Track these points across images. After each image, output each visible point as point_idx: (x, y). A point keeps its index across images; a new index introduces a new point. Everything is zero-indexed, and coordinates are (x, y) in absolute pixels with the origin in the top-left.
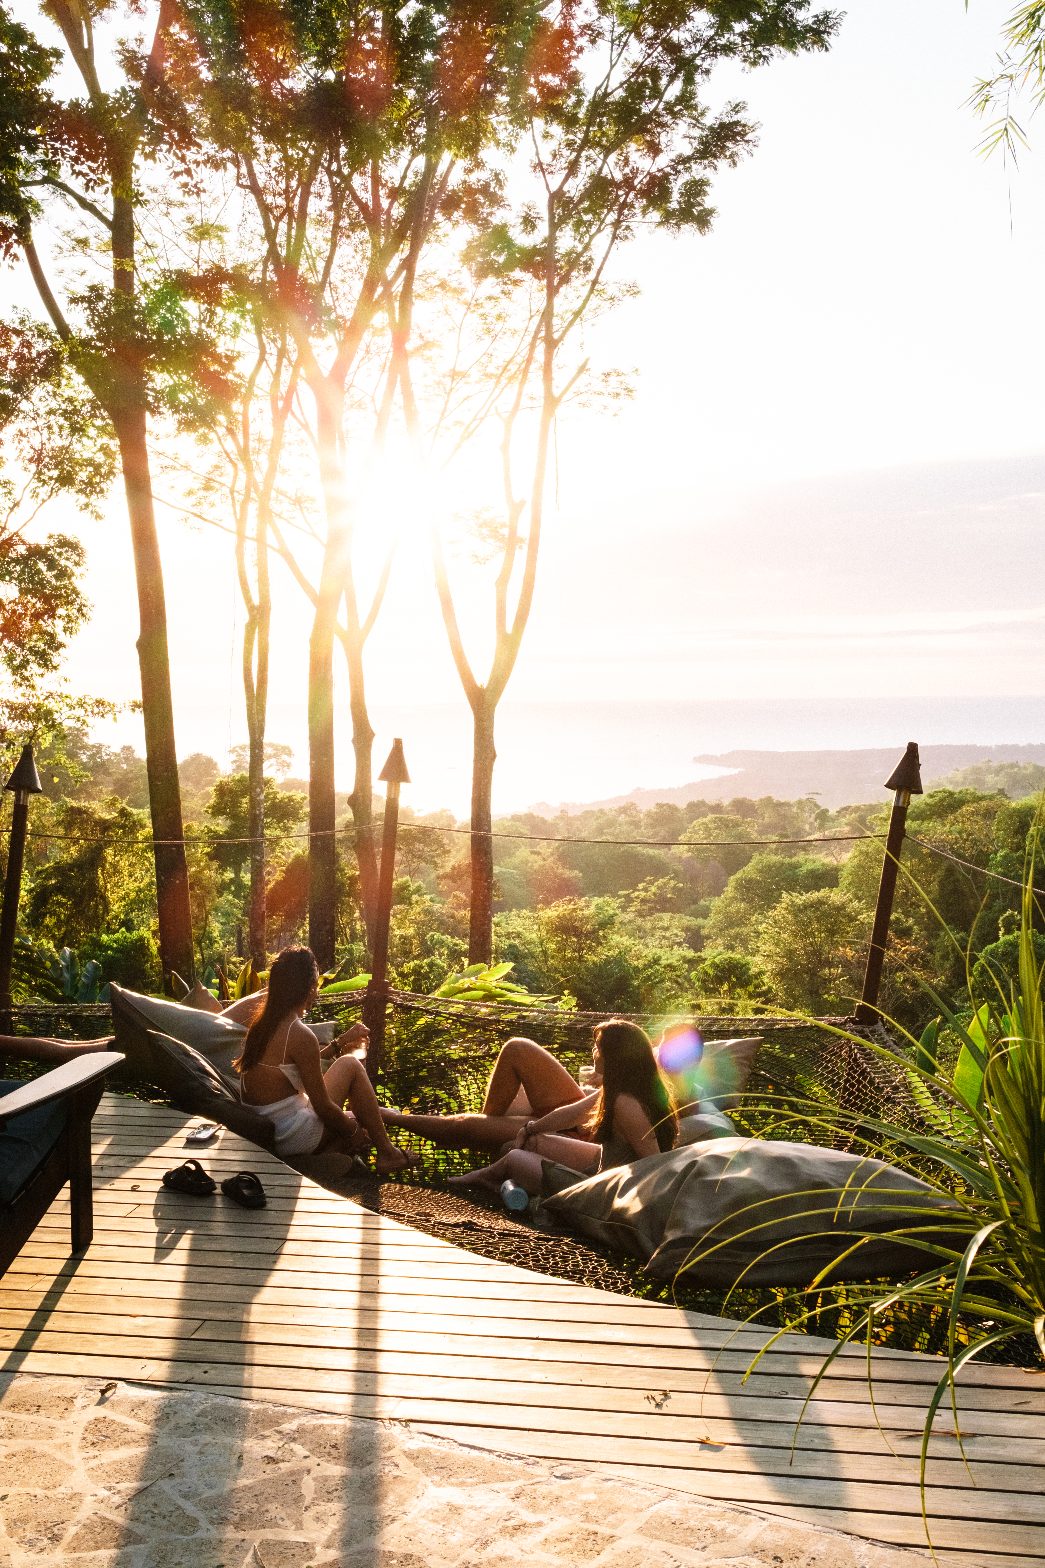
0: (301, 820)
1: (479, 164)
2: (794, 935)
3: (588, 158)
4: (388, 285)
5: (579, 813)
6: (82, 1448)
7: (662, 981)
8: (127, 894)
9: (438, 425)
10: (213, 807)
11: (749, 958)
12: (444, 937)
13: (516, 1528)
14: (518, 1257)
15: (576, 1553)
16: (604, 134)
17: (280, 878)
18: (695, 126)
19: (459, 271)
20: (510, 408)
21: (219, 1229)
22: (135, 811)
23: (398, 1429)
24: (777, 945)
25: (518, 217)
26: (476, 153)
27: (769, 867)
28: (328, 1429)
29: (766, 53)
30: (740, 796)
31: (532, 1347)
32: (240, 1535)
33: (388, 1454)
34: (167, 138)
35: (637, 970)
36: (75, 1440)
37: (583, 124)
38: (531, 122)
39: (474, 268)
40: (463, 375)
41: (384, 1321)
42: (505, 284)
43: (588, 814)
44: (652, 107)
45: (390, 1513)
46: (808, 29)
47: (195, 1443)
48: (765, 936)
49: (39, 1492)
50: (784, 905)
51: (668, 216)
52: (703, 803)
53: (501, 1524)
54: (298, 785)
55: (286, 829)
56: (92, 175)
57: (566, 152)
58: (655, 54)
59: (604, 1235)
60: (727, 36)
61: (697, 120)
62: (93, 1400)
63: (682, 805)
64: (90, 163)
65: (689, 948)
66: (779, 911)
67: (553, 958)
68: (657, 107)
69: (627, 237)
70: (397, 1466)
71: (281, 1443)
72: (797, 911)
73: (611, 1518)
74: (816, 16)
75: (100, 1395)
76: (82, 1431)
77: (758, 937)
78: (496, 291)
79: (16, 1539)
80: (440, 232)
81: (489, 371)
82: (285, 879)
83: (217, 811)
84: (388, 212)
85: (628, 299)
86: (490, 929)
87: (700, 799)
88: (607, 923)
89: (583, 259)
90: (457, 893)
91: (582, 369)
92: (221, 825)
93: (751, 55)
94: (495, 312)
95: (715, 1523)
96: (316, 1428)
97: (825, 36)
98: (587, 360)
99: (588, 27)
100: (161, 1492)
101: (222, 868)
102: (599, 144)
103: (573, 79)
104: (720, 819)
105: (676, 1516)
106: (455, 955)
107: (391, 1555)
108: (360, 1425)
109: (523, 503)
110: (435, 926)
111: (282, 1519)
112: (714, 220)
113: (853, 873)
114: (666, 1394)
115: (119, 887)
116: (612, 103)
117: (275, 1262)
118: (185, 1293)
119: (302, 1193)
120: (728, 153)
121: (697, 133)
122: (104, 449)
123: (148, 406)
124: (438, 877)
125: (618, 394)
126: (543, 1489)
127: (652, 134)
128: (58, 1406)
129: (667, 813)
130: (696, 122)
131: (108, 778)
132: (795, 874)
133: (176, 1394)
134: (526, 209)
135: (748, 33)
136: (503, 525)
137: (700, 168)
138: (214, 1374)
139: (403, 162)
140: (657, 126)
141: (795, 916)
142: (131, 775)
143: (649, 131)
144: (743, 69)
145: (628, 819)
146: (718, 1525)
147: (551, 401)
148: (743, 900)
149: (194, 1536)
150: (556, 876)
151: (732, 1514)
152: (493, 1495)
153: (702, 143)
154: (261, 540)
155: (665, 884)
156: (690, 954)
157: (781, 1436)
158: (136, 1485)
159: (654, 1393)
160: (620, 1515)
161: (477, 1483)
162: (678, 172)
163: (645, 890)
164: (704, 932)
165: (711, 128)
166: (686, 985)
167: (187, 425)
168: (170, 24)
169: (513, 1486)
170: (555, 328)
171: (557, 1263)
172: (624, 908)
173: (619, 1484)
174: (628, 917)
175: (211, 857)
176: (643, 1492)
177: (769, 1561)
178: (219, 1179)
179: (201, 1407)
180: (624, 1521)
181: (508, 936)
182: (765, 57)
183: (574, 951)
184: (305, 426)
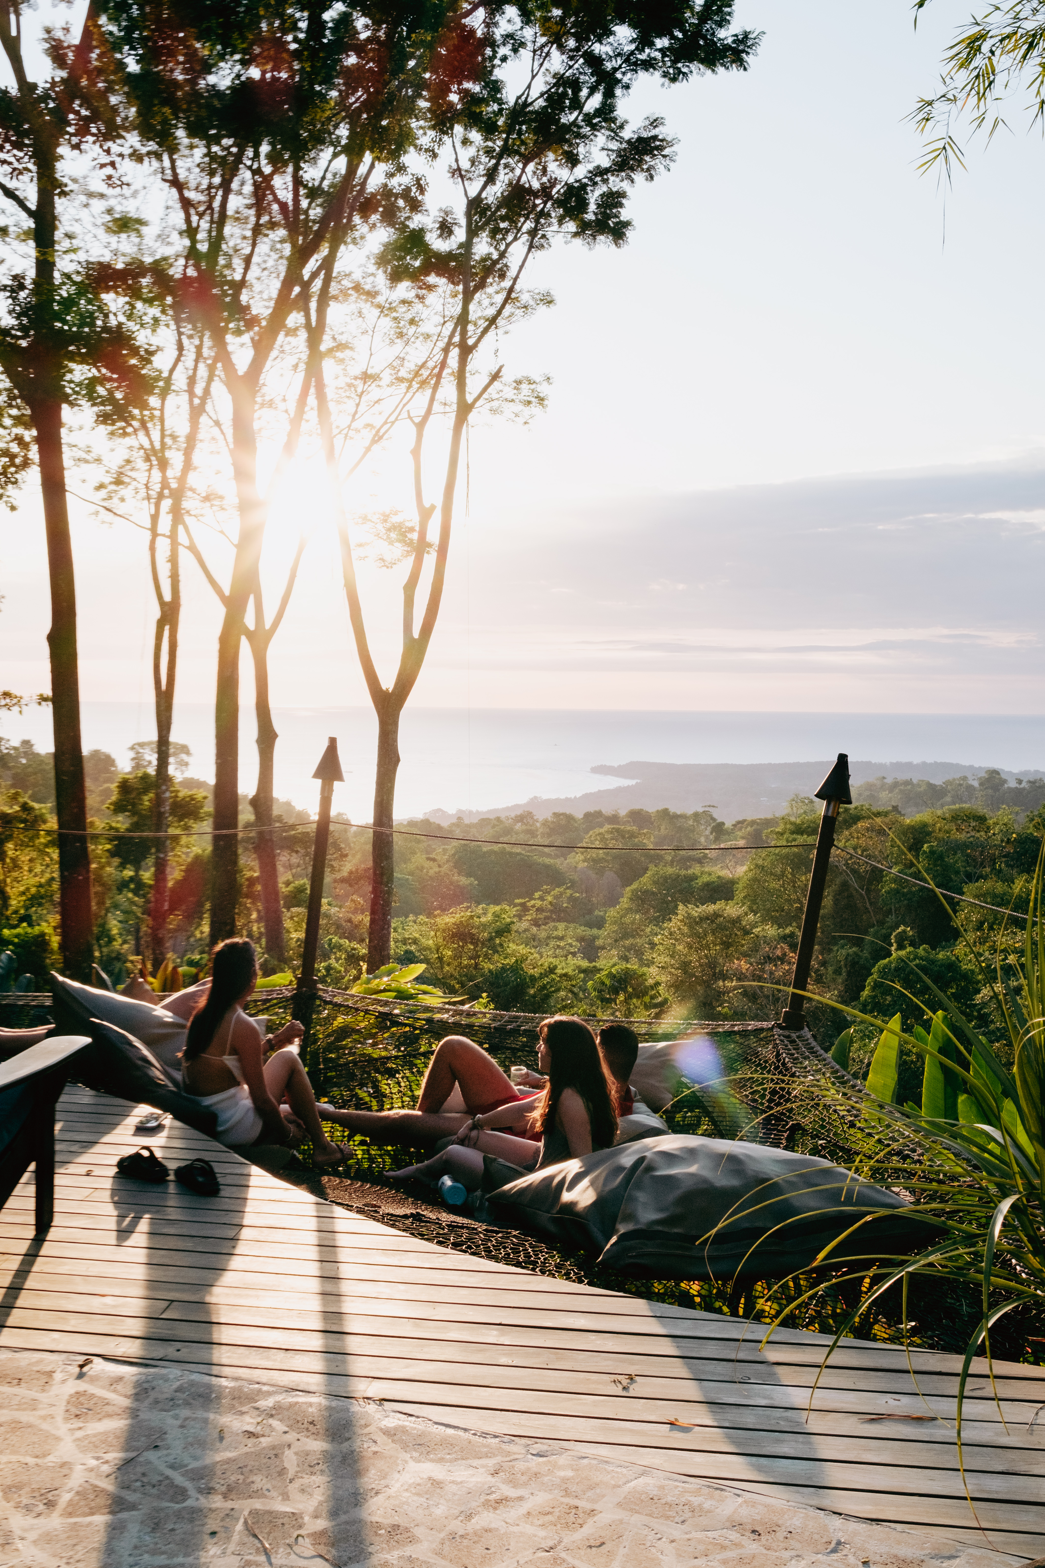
0: (202, 819)
1: (401, 169)
2: (690, 947)
3: (506, 166)
4: (306, 285)
5: (475, 820)
6: (67, 1419)
7: (558, 990)
8: (28, 889)
9: (349, 427)
10: (114, 804)
11: (645, 969)
12: (342, 941)
13: (498, 1502)
14: (470, 1247)
15: (559, 1526)
16: (523, 143)
17: (179, 878)
18: (613, 138)
19: (373, 274)
20: (422, 412)
21: (173, 1214)
22: (36, 806)
23: (372, 1408)
24: (672, 956)
25: (434, 222)
26: (399, 156)
27: (665, 879)
28: (305, 1406)
29: (685, 70)
30: (637, 807)
31: (495, 1333)
32: (229, 1504)
33: (366, 1431)
34: (94, 130)
35: (533, 979)
36: (59, 1411)
37: (503, 132)
38: (452, 128)
39: (389, 270)
40: (375, 378)
41: (348, 1306)
42: (420, 288)
43: (484, 822)
44: (572, 118)
45: (373, 1486)
46: (727, 48)
47: (176, 1417)
48: (661, 947)
49: (31, 1461)
50: (680, 917)
51: (584, 228)
52: (599, 814)
53: (483, 1498)
54: (200, 784)
55: (187, 828)
56: (16, 165)
57: (484, 159)
58: (576, 66)
59: (552, 1228)
60: (647, 51)
61: (615, 132)
62: (71, 1375)
63: (579, 815)
64: (15, 152)
65: (583, 958)
66: (675, 923)
67: (448, 965)
68: (577, 118)
69: (543, 246)
70: (375, 1442)
71: (259, 1419)
72: (692, 922)
73: (590, 1494)
74: (736, 35)
75: (78, 1369)
76: (65, 1403)
77: (652, 948)
78: (411, 295)
79: (12, 1504)
80: (357, 234)
81: (400, 374)
82: (185, 879)
83: (119, 808)
84: (306, 212)
85: (542, 309)
86: (389, 933)
87: (597, 809)
88: (504, 931)
89: (498, 266)
90: (355, 897)
91: (495, 377)
92: (122, 823)
93: (671, 71)
94: (409, 316)
95: (692, 1499)
96: (292, 1405)
97: (744, 55)
98: (501, 367)
99: (509, 36)
100: (149, 1462)
101: (122, 866)
102: (517, 152)
103: (495, 87)
104: (618, 830)
105: (655, 1492)
106: (353, 959)
107: (379, 1526)
108: (334, 1403)
109: (433, 507)
110: (332, 930)
111: (268, 1490)
112: (629, 233)
113: (749, 886)
114: (631, 1378)
115: (18, 882)
116: (531, 112)
117: (234, 1247)
118: (149, 1275)
119: (253, 1181)
120: (645, 167)
121: (614, 145)
122: (19, 440)
123: (66, 398)
124: (335, 881)
125: (529, 402)
126: (520, 1466)
127: (571, 145)
128: (38, 1379)
129: (563, 822)
130: (615, 135)
131: (9, 773)
132: (690, 886)
133: (152, 1370)
134: (442, 214)
135: (668, 49)
136: (412, 530)
137: (618, 180)
138: (186, 1352)
139: (323, 162)
140: (576, 137)
141: (691, 927)
142: (30, 770)
143: (566, 141)
144: (663, 85)
145: (524, 827)
146: (696, 1500)
147: (464, 409)
148: (637, 912)
149: (184, 1505)
150: (451, 883)
151: (707, 1490)
152: (471, 1471)
153: (619, 156)
154: (173, 536)
155: (561, 894)
156: (585, 964)
157: (749, 1418)
158: (121, 1455)
159: (620, 1378)
160: (598, 1491)
161: (456, 1460)
162: (595, 184)
163: (542, 898)
164: (599, 943)
165: (629, 142)
166: (581, 995)
167: (104, 419)
168: (98, 16)
169: (491, 1462)
170: (469, 334)
171: (509, 1254)
172: (520, 917)
173: (595, 1462)
174: (524, 925)
175: (113, 854)
176: (619, 1470)
177: (748, 1534)
178: (172, 1166)
179: (178, 1383)
180: (604, 1496)
181: (404, 941)
182: (684, 74)
183: (470, 958)
184: (217, 423)
